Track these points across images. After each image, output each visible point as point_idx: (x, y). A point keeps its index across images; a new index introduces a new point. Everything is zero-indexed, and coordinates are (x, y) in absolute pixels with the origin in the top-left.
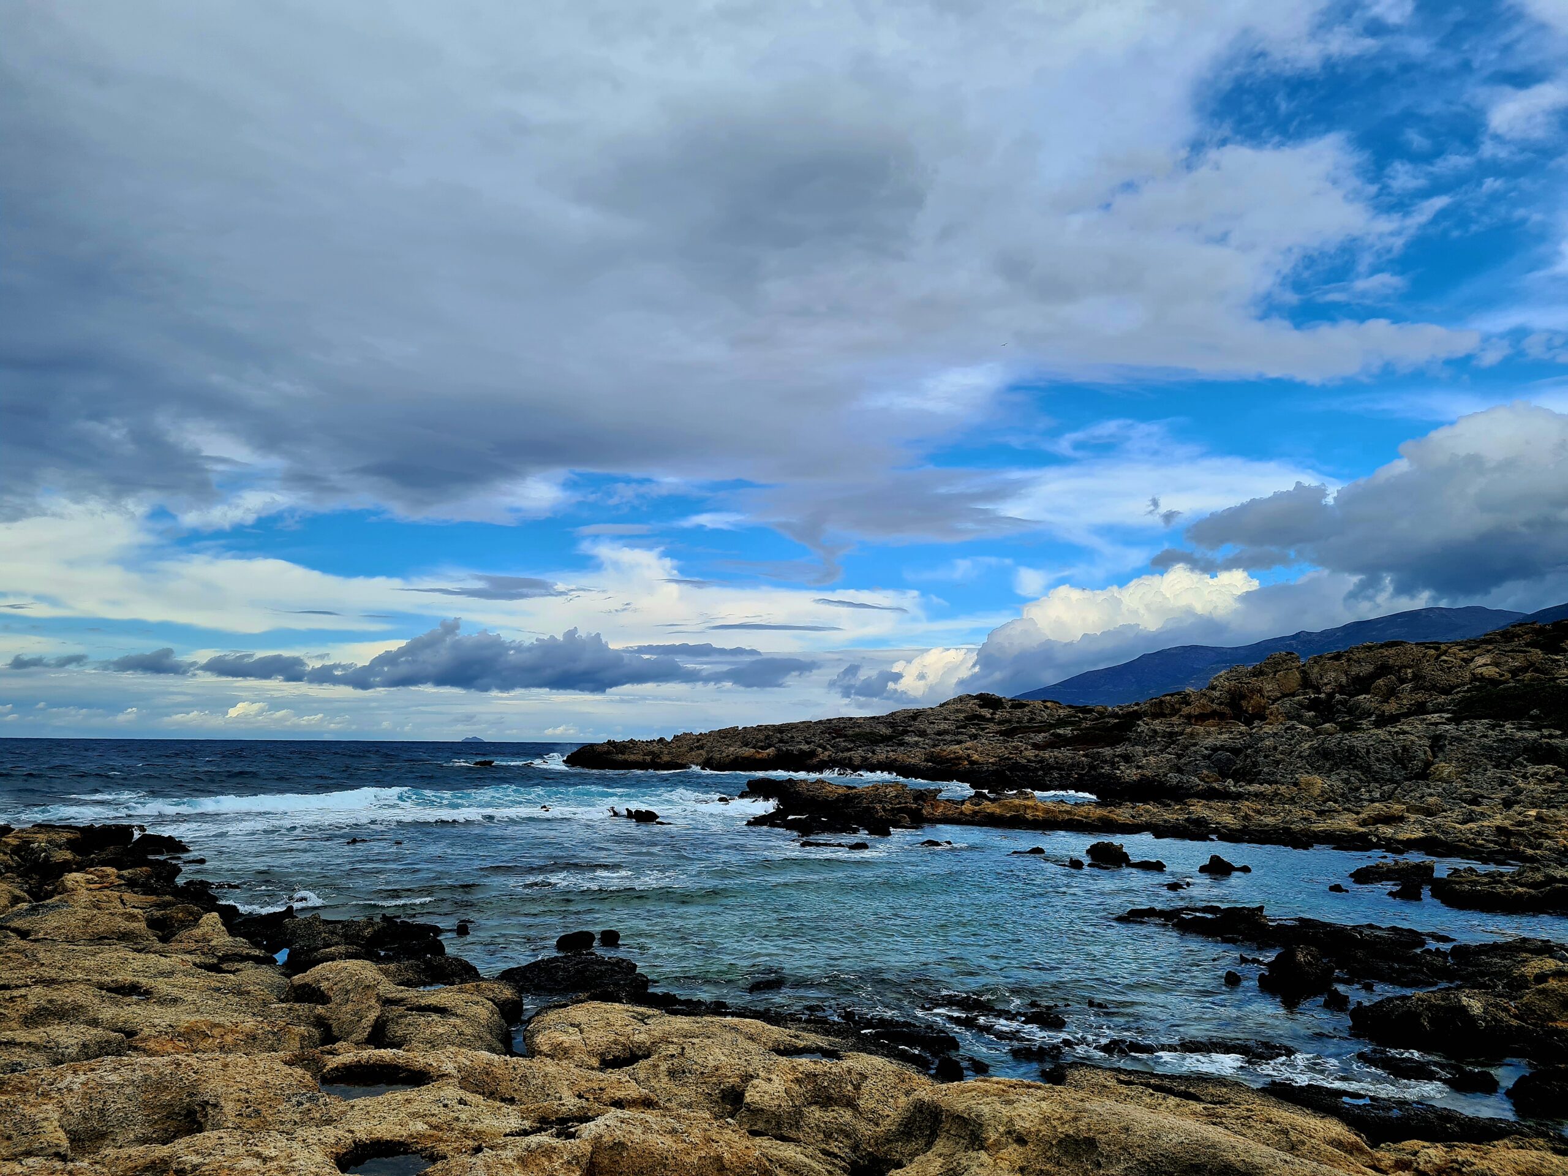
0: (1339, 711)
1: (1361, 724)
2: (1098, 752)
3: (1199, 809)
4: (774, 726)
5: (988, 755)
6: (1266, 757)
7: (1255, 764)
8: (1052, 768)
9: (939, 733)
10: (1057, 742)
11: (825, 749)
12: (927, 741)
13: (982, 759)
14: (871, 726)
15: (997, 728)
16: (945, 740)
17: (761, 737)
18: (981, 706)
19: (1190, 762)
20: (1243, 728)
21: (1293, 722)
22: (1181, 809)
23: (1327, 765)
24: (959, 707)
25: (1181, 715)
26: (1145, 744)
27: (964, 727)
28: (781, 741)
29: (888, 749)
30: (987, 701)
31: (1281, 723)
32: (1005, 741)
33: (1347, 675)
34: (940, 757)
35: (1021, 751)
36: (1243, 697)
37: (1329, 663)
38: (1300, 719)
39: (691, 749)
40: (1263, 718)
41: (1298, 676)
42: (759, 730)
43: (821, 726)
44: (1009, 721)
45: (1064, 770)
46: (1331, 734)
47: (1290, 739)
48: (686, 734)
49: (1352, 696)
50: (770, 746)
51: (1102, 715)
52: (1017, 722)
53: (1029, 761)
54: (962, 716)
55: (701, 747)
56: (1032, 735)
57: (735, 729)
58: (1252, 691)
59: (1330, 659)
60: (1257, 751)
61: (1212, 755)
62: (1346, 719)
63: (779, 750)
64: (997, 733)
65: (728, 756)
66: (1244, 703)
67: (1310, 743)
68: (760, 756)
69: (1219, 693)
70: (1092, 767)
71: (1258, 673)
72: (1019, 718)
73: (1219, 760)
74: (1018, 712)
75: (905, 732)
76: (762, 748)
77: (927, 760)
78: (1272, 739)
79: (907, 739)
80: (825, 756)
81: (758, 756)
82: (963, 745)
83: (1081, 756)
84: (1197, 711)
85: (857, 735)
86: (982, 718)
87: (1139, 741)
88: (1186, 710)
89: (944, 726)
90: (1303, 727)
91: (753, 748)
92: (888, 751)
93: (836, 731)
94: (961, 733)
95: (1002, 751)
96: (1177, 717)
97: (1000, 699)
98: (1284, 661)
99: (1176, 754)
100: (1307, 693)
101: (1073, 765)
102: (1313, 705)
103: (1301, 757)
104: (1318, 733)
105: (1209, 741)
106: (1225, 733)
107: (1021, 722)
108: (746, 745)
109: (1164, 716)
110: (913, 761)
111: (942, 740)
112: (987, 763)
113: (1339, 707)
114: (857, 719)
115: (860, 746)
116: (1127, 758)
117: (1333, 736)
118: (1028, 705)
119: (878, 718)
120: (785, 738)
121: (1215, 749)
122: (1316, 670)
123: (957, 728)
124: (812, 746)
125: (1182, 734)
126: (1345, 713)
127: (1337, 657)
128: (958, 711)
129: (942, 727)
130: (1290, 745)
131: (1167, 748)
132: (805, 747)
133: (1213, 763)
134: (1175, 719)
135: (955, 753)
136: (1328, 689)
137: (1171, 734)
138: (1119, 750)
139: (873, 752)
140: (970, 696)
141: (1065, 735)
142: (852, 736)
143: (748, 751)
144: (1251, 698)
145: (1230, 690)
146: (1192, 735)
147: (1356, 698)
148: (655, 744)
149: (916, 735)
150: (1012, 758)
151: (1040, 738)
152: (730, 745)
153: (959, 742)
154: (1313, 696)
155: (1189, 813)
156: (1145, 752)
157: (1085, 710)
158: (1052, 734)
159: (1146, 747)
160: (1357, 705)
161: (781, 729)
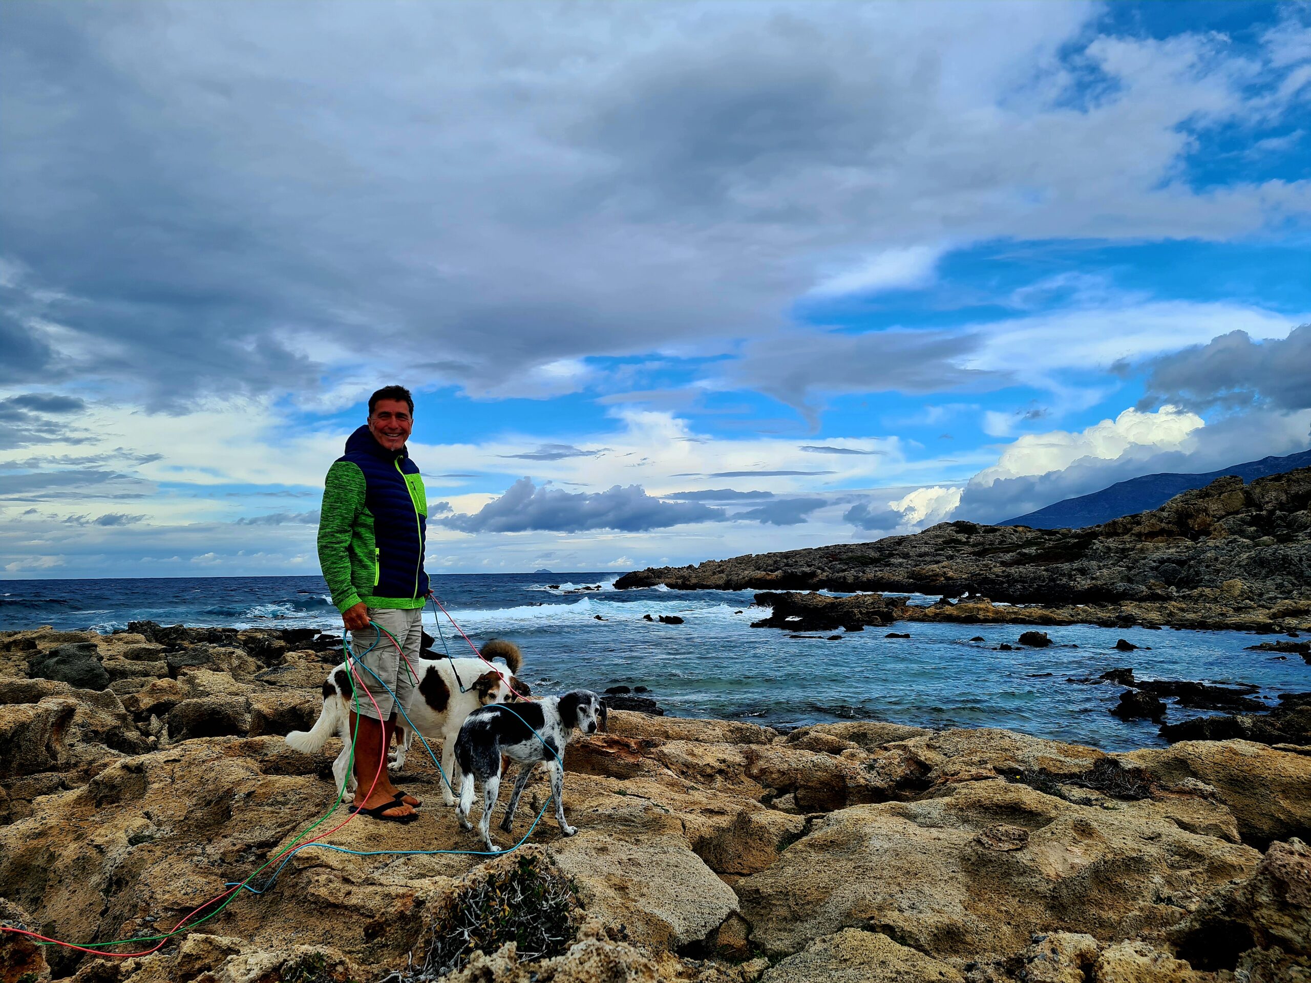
0: (1279, 526)
1: (1297, 536)
2: (1057, 567)
3: (1129, 608)
4: (781, 553)
5: (962, 572)
6: (1207, 567)
7: (1198, 573)
8: (1017, 581)
9: (920, 555)
10: (1023, 560)
11: (823, 570)
12: (910, 562)
13: (957, 575)
14: (862, 551)
15: (970, 549)
16: (925, 561)
17: (770, 562)
18: (957, 532)
19: (1139, 573)
20: (1189, 543)
21: (1235, 536)
22: (1114, 609)
23: (1264, 572)
24: (938, 533)
25: (1132, 534)
26: (1100, 559)
27: (942, 550)
28: (787, 565)
29: (877, 569)
30: (963, 527)
31: (1225, 538)
32: (976, 560)
33: (1287, 494)
34: (920, 575)
35: (991, 568)
36: (1190, 516)
37: (1270, 484)
38: (1242, 533)
39: (714, 573)
40: (1208, 534)
41: (1242, 496)
42: (769, 557)
43: (820, 552)
44: (982, 544)
45: (1027, 583)
46: (1268, 546)
47: (1230, 551)
48: (710, 561)
49: (1291, 511)
50: (777, 569)
51: (1065, 536)
52: (989, 545)
53: (997, 576)
54: (940, 541)
55: (722, 572)
56: (1002, 555)
57: (749, 556)
58: (1198, 511)
59: (1270, 480)
60: (1200, 562)
61: (1159, 566)
62: (1285, 532)
63: (785, 572)
64: (970, 554)
65: (744, 578)
66: (1190, 522)
67: (1248, 554)
68: (770, 577)
69: (1167, 513)
70: (1052, 580)
71: (1204, 495)
72: (991, 541)
73: (1165, 571)
74: (990, 536)
75: (891, 555)
76: (772, 571)
77: (909, 577)
78: (1213, 551)
79: (893, 560)
80: (823, 576)
81: (769, 578)
82: (941, 565)
83: (1042, 571)
84: (1147, 530)
85: (850, 558)
86: (959, 542)
87: (1095, 556)
88: (1137, 529)
89: (925, 549)
90: (1244, 540)
91: (764, 571)
92: (876, 571)
93: (832, 556)
94: (940, 555)
95: (974, 569)
96: (1129, 535)
97: (974, 526)
98: (1228, 484)
99: (1127, 567)
100: (1250, 511)
101: (1035, 578)
102: (1255, 521)
103: (1240, 566)
104: (1257, 545)
105: (1157, 555)
106: (1173, 547)
107: (993, 544)
108: (759, 569)
109: (1118, 535)
110: (897, 578)
111: (923, 561)
112: (961, 579)
113: (1279, 522)
114: (850, 545)
115: (853, 568)
116: (1083, 572)
117: (1269, 546)
118: (999, 530)
119: (868, 544)
120: (790, 562)
121: (1162, 561)
122: (1258, 490)
123: (936, 550)
124: (812, 568)
125: (1133, 549)
126: (1285, 527)
127: (1278, 478)
128: (937, 536)
129: (923, 550)
130: (1231, 556)
131: (1119, 562)
132: (807, 570)
133: (1160, 573)
134: (1127, 537)
135: (933, 571)
136: (1269, 507)
137: (1123, 550)
138: (1076, 565)
139: (864, 573)
140: (947, 523)
141: (1030, 554)
142: (846, 559)
143: (760, 574)
144: (1197, 517)
145: (1178, 510)
146: (1142, 550)
147: (1295, 514)
148: (685, 570)
149: (901, 557)
150: (983, 574)
151: (1008, 557)
152: (745, 570)
153: (937, 562)
154: (1254, 513)
155: (1121, 612)
156: (1099, 566)
157: (1051, 533)
158: (1019, 553)
159: (1101, 562)
160: (1295, 520)
161: (787, 555)
